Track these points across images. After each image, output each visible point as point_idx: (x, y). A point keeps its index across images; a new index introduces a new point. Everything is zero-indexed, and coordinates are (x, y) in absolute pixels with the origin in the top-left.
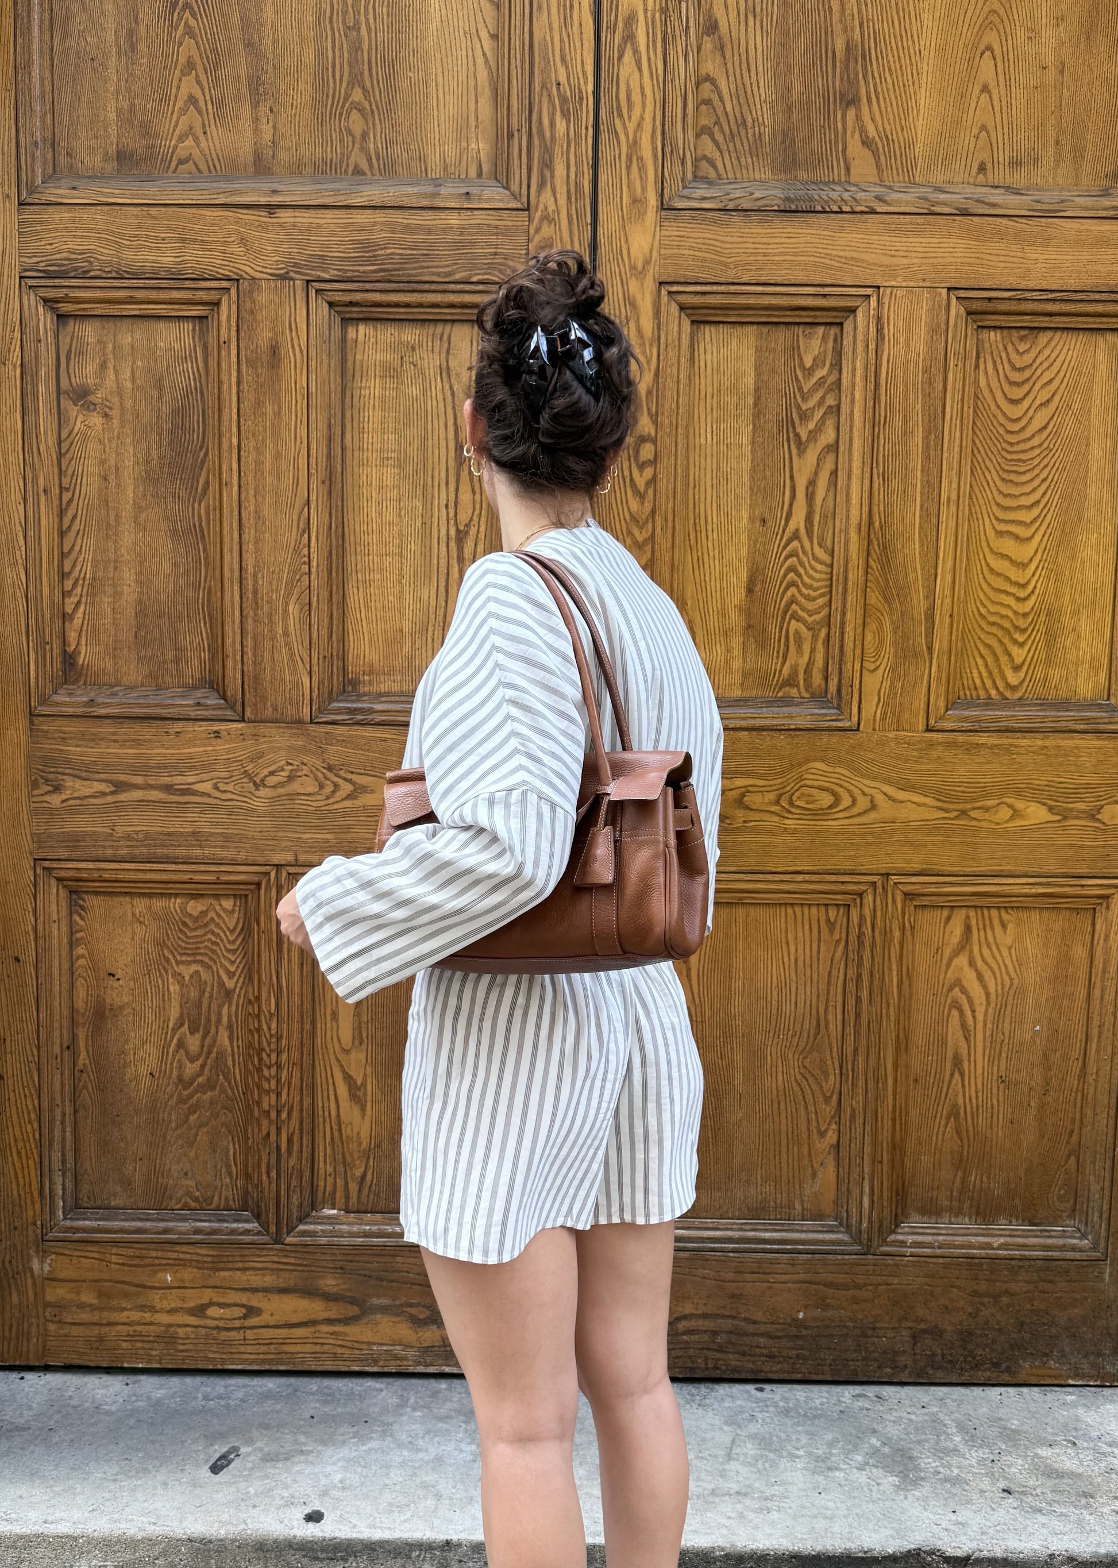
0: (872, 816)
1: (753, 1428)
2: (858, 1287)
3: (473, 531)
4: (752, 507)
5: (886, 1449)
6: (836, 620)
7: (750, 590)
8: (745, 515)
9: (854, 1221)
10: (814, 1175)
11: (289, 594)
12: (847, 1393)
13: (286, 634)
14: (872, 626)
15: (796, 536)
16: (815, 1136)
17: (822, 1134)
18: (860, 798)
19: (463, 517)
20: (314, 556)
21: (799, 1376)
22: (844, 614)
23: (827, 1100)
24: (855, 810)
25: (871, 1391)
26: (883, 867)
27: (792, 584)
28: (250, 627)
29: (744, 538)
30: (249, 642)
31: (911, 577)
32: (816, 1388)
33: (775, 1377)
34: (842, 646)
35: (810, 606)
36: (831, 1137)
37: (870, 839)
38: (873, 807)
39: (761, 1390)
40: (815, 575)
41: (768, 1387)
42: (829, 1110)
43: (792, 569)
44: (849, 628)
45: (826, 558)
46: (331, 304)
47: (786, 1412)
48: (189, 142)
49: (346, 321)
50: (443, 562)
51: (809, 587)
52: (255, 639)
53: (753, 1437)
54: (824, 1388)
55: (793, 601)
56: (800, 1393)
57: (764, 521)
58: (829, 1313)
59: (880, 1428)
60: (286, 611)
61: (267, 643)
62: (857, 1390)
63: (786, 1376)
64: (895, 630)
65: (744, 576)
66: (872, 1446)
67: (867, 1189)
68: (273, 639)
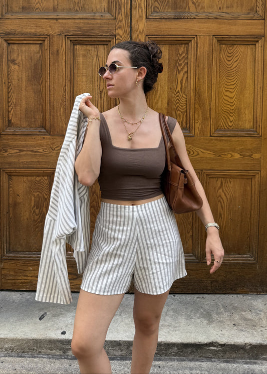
0: (198, 156)
1: (172, 307)
2: (198, 270)
3: (104, 91)
4: (168, 85)
5: (205, 313)
6: (188, 111)
7: (168, 104)
8: (166, 87)
9: (196, 254)
10: (187, 242)
11: (61, 106)
12: (196, 296)
13: (60, 115)
14: (197, 112)
15: (178, 92)
16: (187, 233)
17: (188, 233)
18: (195, 152)
19: (101, 88)
20: (67, 98)
21: (184, 292)
22: (190, 109)
23: (189, 224)
24: (194, 155)
25: (201, 296)
26: (201, 168)
27: (178, 103)
28: (52, 113)
29: (166, 93)
30: (52, 117)
31: (205, 101)
32: (188, 295)
33: (178, 292)
34: (190, 117)
35: (182, 108)
36: (191, 234)
37: (198, 162)
38: (198, 154)
39: (174, 296)
40: (183, 101)
41: (176, 295)
42: (190, 227)
43: (178, 99)
44: (191, 113)
45: (186, 97)
46: (71, 41)
47: (180, 302)
48: (38, 5)
49: (74, 44)
50: (97, 99)
51: (182, 103)
52: (53, 116)
53: (172, 309)
54: (190, 295)
55: (178, 106)
56: (184, 297)
57: (171, 89)
58: (191, 277)
59: (203, 306)
60: (60, 110)
61: (56, 117)
62: (198, 296)
63: (180, 292)
64: (202, 113)
65: (167, 101)
66: (201, 312)
67: (199, 246)
68: (57, 116)
